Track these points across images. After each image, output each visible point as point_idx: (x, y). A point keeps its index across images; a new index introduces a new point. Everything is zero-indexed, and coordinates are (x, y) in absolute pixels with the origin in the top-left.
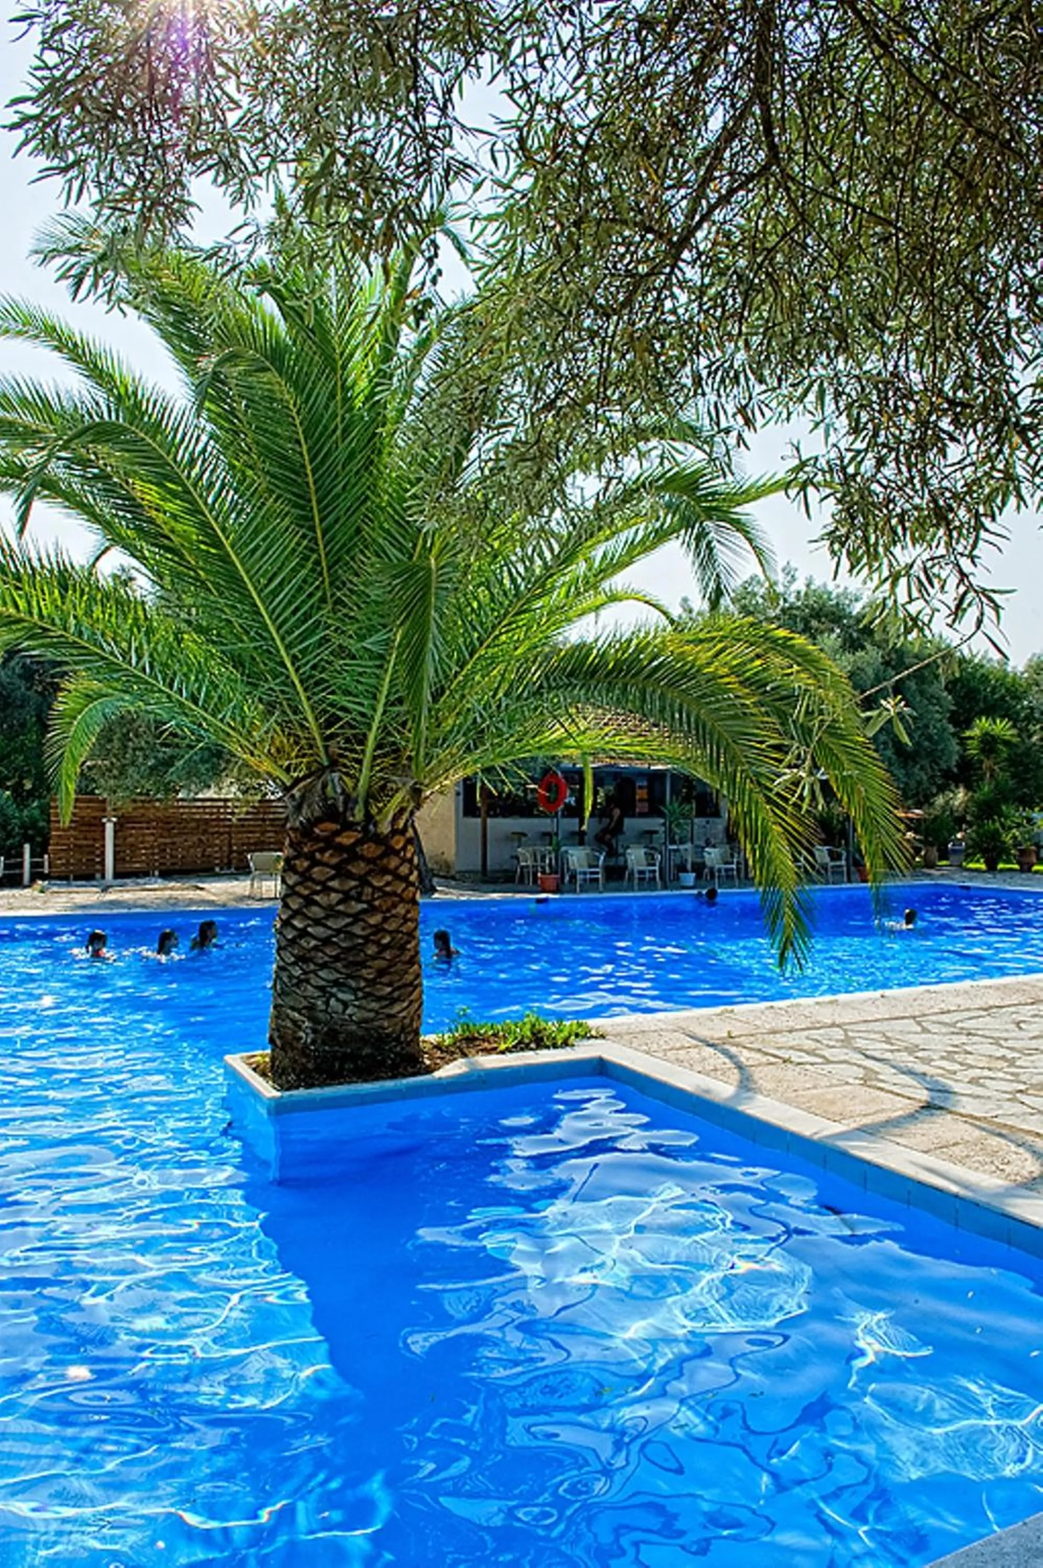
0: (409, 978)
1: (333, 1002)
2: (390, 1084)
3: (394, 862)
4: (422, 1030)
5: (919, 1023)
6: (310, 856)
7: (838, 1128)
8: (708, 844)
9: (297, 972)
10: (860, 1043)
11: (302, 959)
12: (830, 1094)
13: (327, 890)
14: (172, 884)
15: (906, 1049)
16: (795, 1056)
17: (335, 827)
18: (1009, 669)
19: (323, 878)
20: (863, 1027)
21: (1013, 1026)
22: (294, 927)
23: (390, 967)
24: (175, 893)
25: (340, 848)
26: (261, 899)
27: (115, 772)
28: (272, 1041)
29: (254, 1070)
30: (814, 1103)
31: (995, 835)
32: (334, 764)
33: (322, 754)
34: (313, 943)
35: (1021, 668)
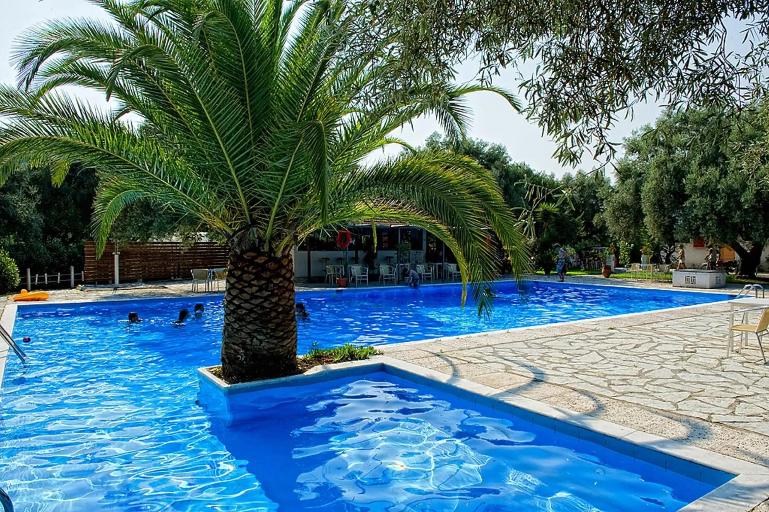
0: (292, 327)
1: (255, 340)
2: (283, 379)
3: (283, 272)
4: (298, 352)
5: (526, 344)
6: (242, 269)
7: (498, 391)
8: (417, 263)
9: (236, 326)
10: (501, 354)
11: (237, 320)
12: (492, 376)
13: (251, 286)
14: (150, 286)
15: (522, 356)
16: (473, 360)
17: (254, 254)
18: (555, 180)
19: (248, 280)
20: (501, 346)
21: (568, 345)
22: (234, 304)
23: (282, 322)
24: (153, 290)
25: (256, 265)
26: (198, 292)
27: (120, 229)
28: (223, 360)
29: (215, 374)
30: (485, 380)
31: (550, 258)
32: (254, 223)
33: (248, 218)
34: (244, 312)
35: (560, 179)
